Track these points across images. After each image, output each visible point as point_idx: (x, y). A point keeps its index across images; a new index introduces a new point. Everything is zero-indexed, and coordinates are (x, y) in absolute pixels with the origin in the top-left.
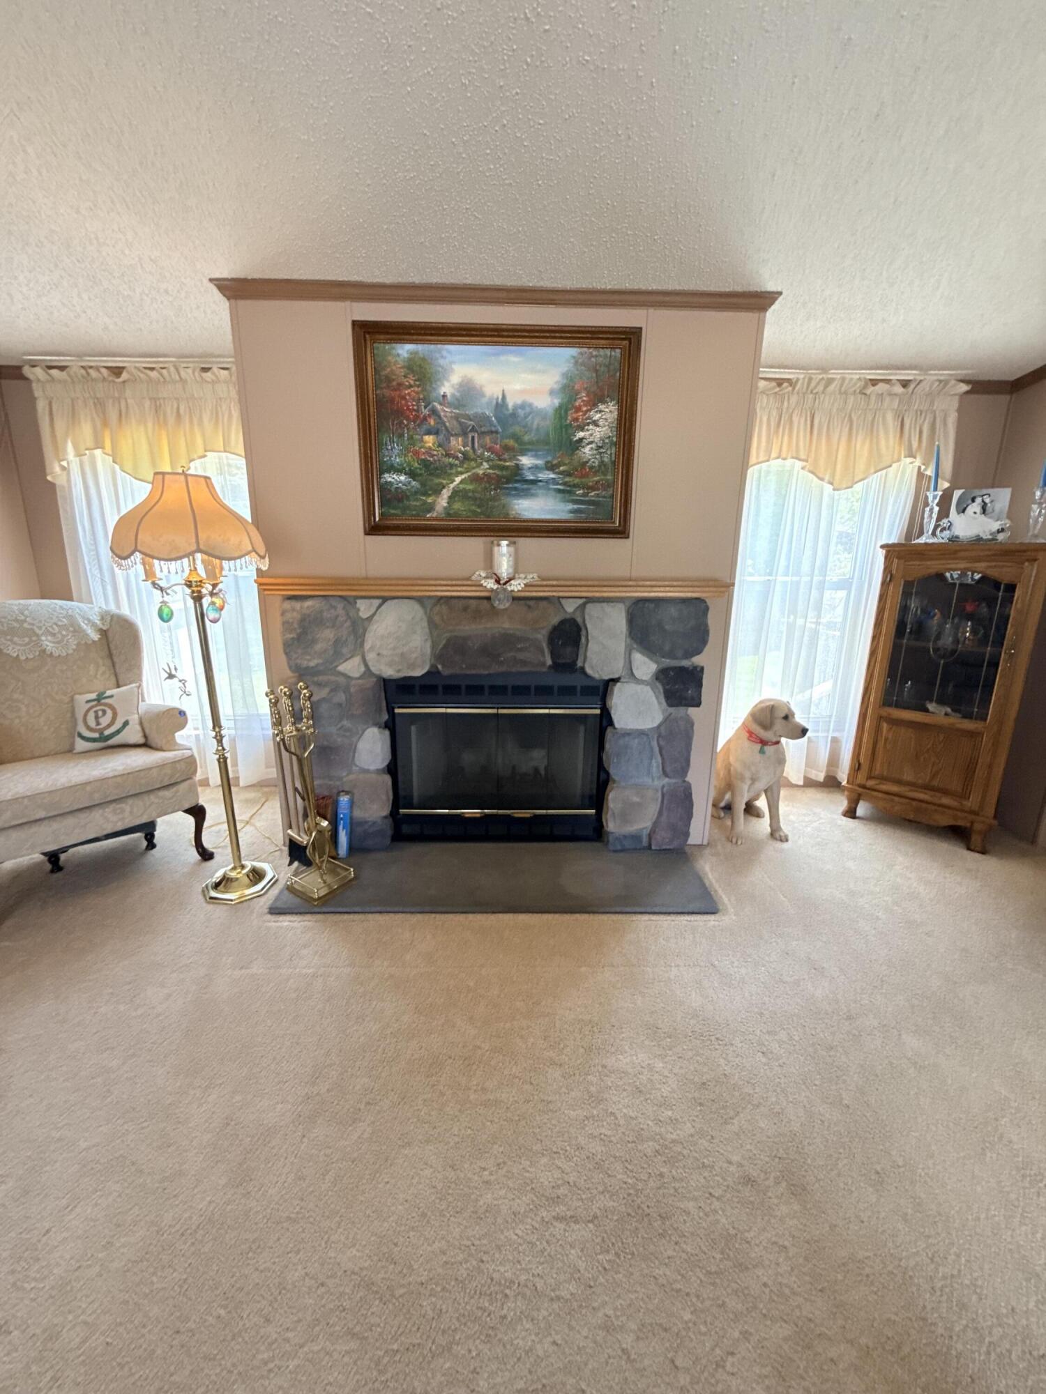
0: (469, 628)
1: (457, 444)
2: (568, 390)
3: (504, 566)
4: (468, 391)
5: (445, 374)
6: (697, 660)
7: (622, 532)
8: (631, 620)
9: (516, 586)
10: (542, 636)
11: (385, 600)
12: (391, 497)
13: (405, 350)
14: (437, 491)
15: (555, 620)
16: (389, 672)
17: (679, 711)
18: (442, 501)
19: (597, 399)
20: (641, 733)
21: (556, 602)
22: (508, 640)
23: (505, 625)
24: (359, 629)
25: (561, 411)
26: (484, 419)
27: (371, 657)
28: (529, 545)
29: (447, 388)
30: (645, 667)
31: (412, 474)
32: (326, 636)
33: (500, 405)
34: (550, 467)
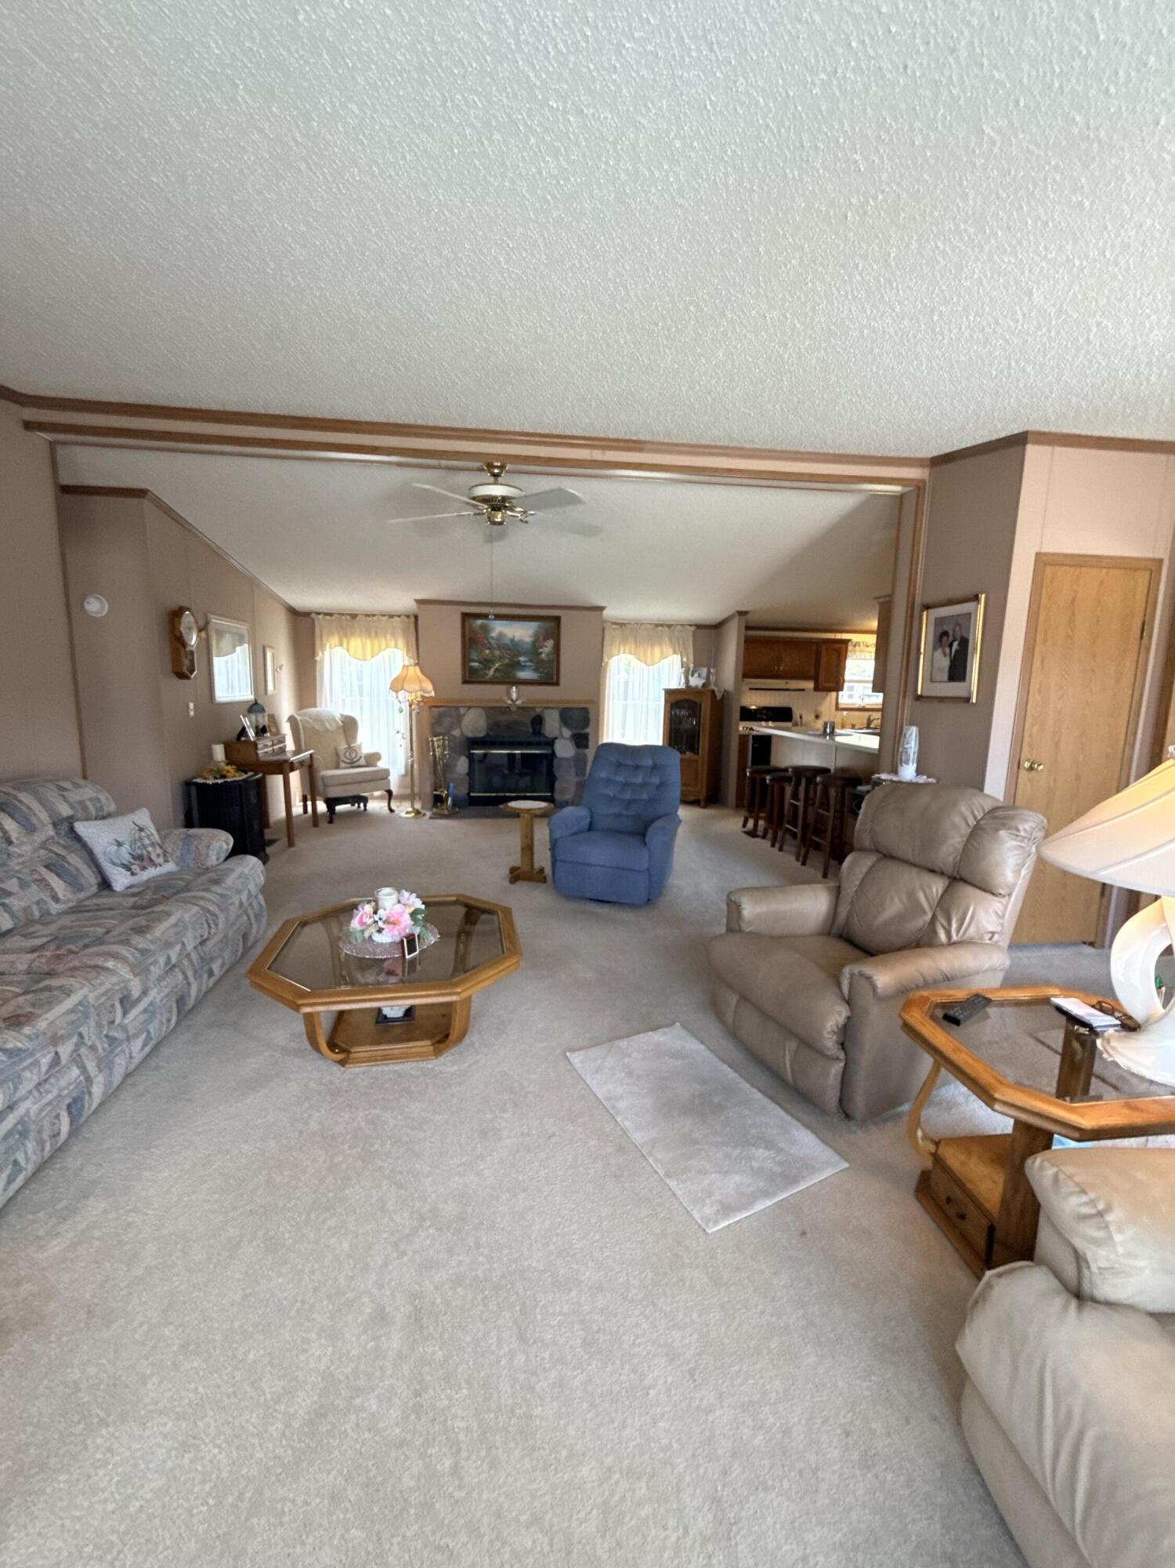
0: (502, 718)
1: (497, 653)
2: (536, 635)
3: (514, 696)
4: (501, 635)
5: (493, 629)
6: (588, 730)
7: (557, 684)
8: (561, 715)
9: (519, 702)
10: (528, 721)
11: (470, 707)
12: (472, 671)
13: (479, 622)
14: (489, 669)
15: (533, 715)
16: (470, 735)
17: (580, 751)
18: (491, 672)
19: (546, 639)
20: (566, 759)
21: (533, 708)
22: (516, 723)
23: (515, 717)
24: (460, 718)
25: (534, 643)
26: (506, 645)
27: (464, 729)
28: (523, 688)
29: (494, 634)
30: (567, 733)
31: (480, 662)
32: (447, 721)
33: (512, 640)
34: (531, 661)
